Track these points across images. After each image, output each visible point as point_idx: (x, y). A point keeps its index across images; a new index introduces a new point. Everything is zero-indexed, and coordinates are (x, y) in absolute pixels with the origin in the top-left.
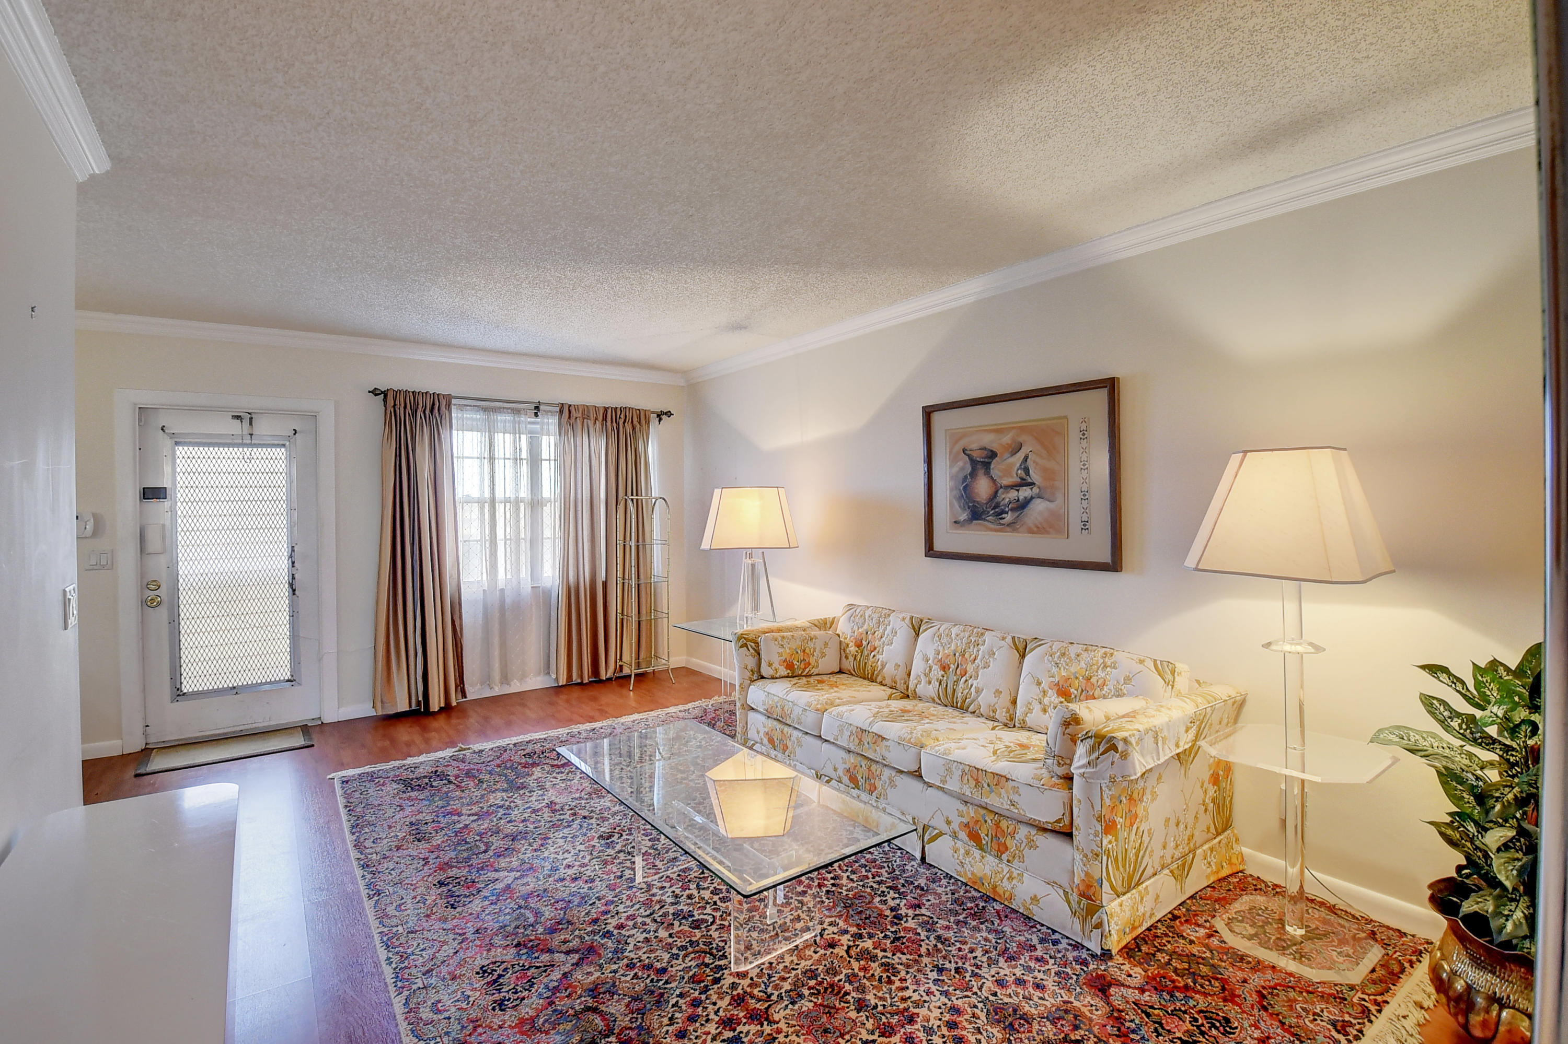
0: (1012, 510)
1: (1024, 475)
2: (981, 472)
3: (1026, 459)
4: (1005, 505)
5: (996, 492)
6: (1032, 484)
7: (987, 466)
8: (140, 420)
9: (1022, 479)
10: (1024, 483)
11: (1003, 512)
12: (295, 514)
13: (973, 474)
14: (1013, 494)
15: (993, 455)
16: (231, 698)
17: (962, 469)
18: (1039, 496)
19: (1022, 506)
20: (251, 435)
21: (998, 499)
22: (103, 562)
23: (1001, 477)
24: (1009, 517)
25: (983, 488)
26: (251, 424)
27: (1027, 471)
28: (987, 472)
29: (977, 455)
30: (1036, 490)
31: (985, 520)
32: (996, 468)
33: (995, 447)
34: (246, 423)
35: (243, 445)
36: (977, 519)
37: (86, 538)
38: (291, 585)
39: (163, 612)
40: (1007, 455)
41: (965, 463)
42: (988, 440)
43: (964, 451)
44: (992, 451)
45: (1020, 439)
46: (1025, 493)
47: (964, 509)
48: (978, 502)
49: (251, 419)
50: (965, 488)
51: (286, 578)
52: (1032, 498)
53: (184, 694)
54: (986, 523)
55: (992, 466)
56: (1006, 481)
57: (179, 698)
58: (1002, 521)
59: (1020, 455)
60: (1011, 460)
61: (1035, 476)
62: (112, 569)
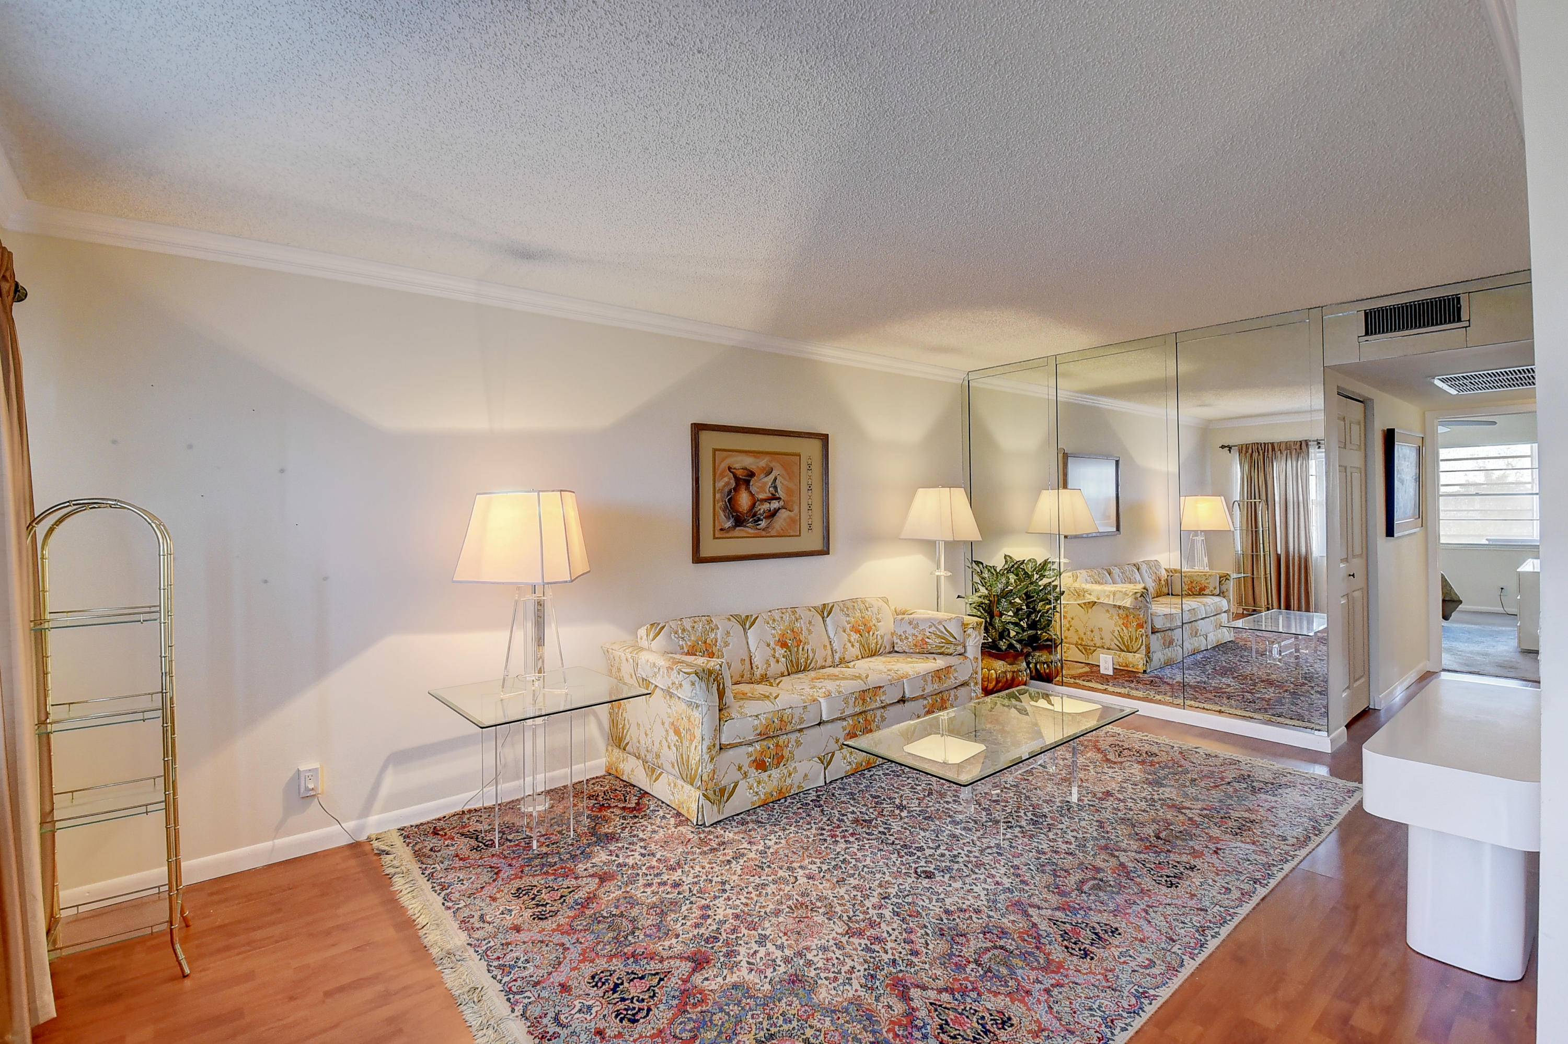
0: (765, 518)
1: (774, 492)
2: (743, 488)
3: (775, 479)
4: (760, 514)
5: (754, 504)
6: (779, 498)
7: (747, 483)
9: (773, 494)
10: (774, 498)
11: (759, 520)
13: (736, 489)
14: (766, 506)
15: (752, 474)
17: (727, 484)
18: (783, 508)
19: (773, 514)
21: (756, 509)
23: (758, 493)
24: (763, 524)
25: (744, 500)
27: (776, 488)
28: (748, 488)
29: (740, 473)
30: (782, 503)
31: (745, 526)
32: (755, 486)
33: (753, 468)
36: (739, 526)
40: (762, 476)
41: (730, 479)
42: (748, 462)
43: (729, 468)
44: (751, 471)
45: (771, 465)
46: (775, 505)
47: (728, 518)
48: (740, 512)
50: (730, 500)
52: (779, 509)
54: (747, 529)
55: (751, 484)
56: (761, 496)
58: (758, 527)
59: (772, 477)
60: (766, 479)
61: (781, 493)
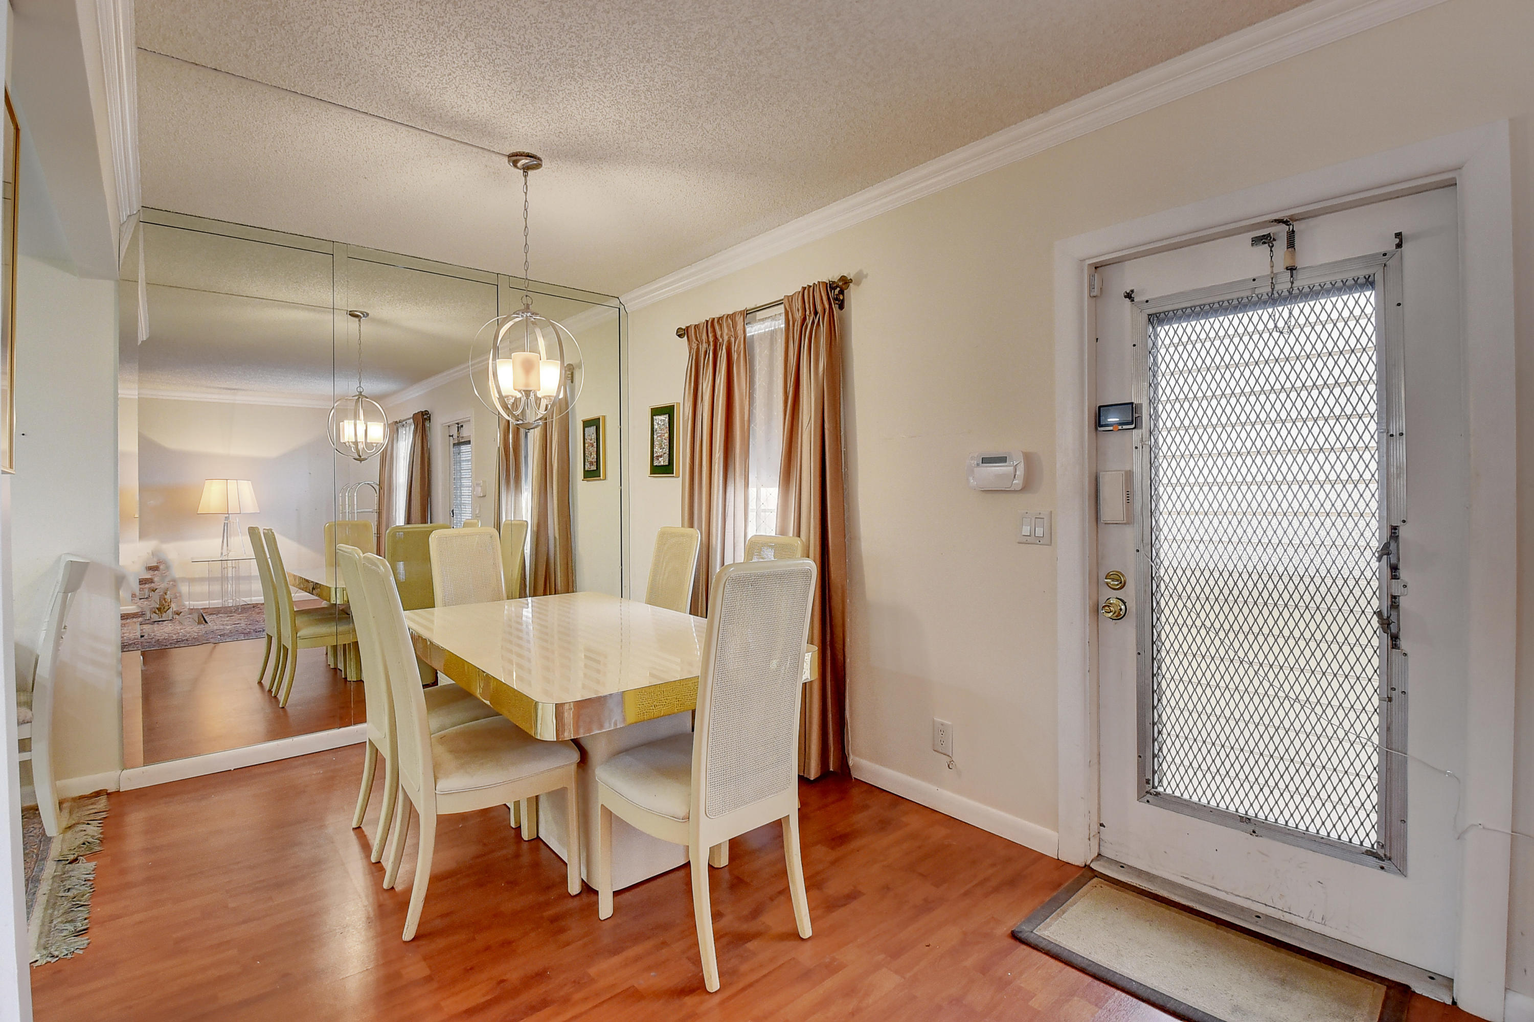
8: (1091, 287)
12: (1400, 451)
16: (1240, 837)
20: (1292, 269)
22: (1039, 532)
26: (1291, 244)
34: (1281, 245)
35: (1273, 299)
37: (1015, 491)
38: (1385, 623)
39: (1127, 632)
49: (1291, 235)
51: (1375, 603)
53: (1158, 794)
57: (1148, 797)
62: (1050, 544)
